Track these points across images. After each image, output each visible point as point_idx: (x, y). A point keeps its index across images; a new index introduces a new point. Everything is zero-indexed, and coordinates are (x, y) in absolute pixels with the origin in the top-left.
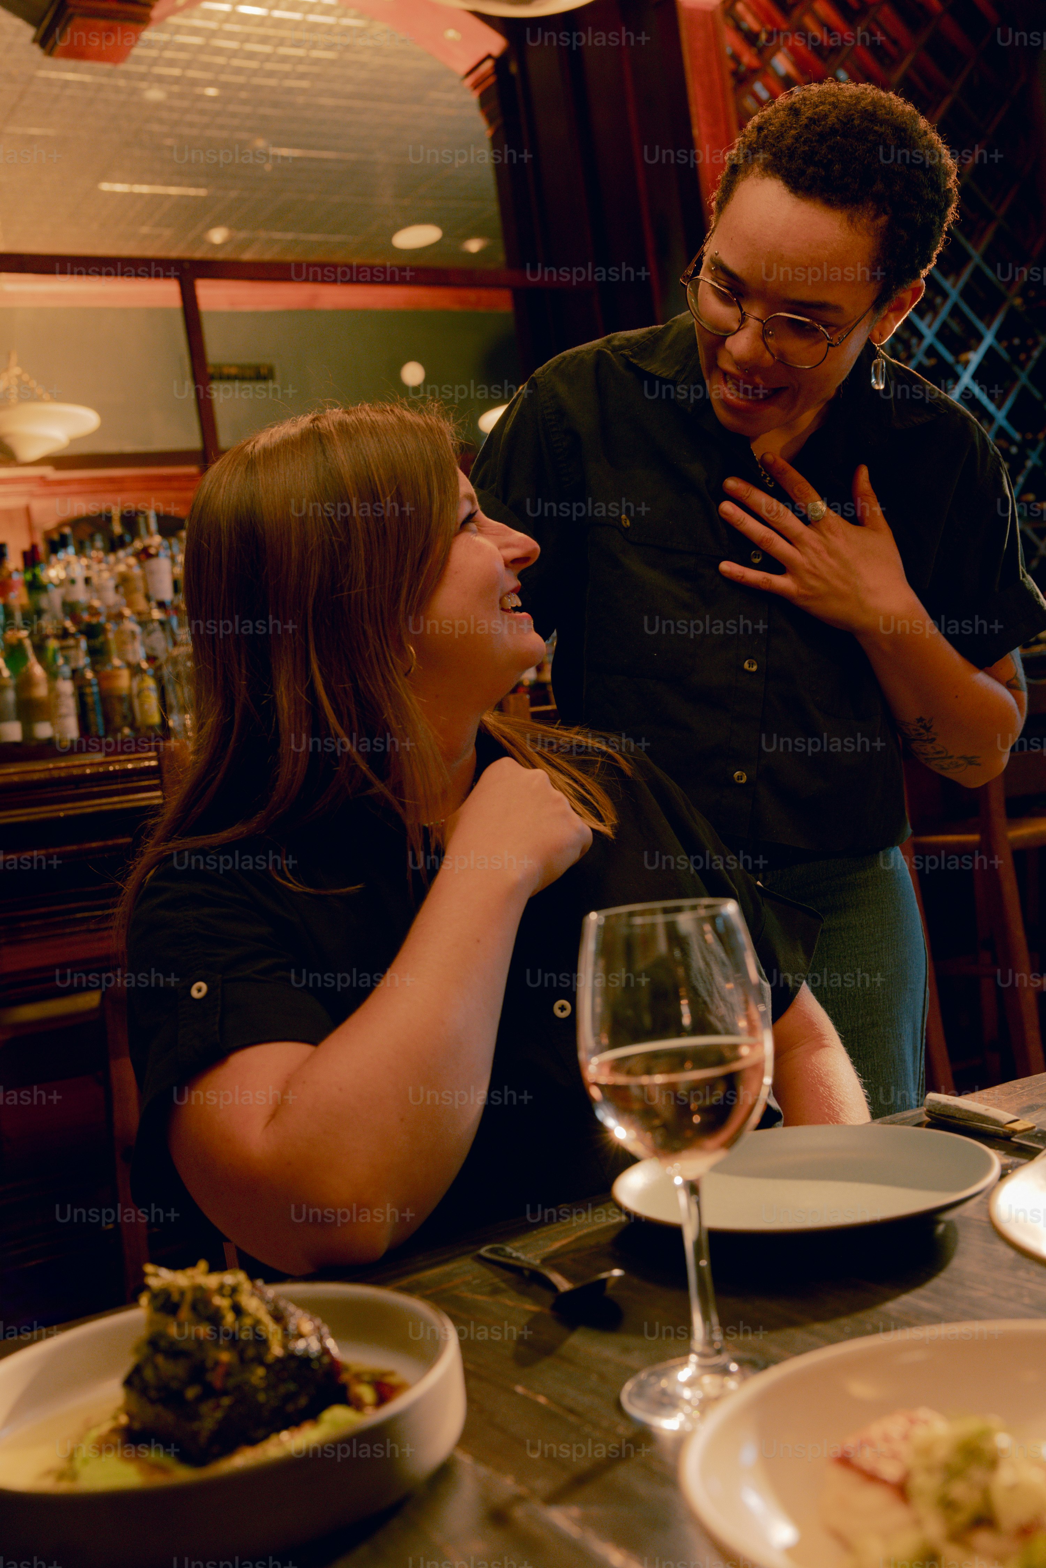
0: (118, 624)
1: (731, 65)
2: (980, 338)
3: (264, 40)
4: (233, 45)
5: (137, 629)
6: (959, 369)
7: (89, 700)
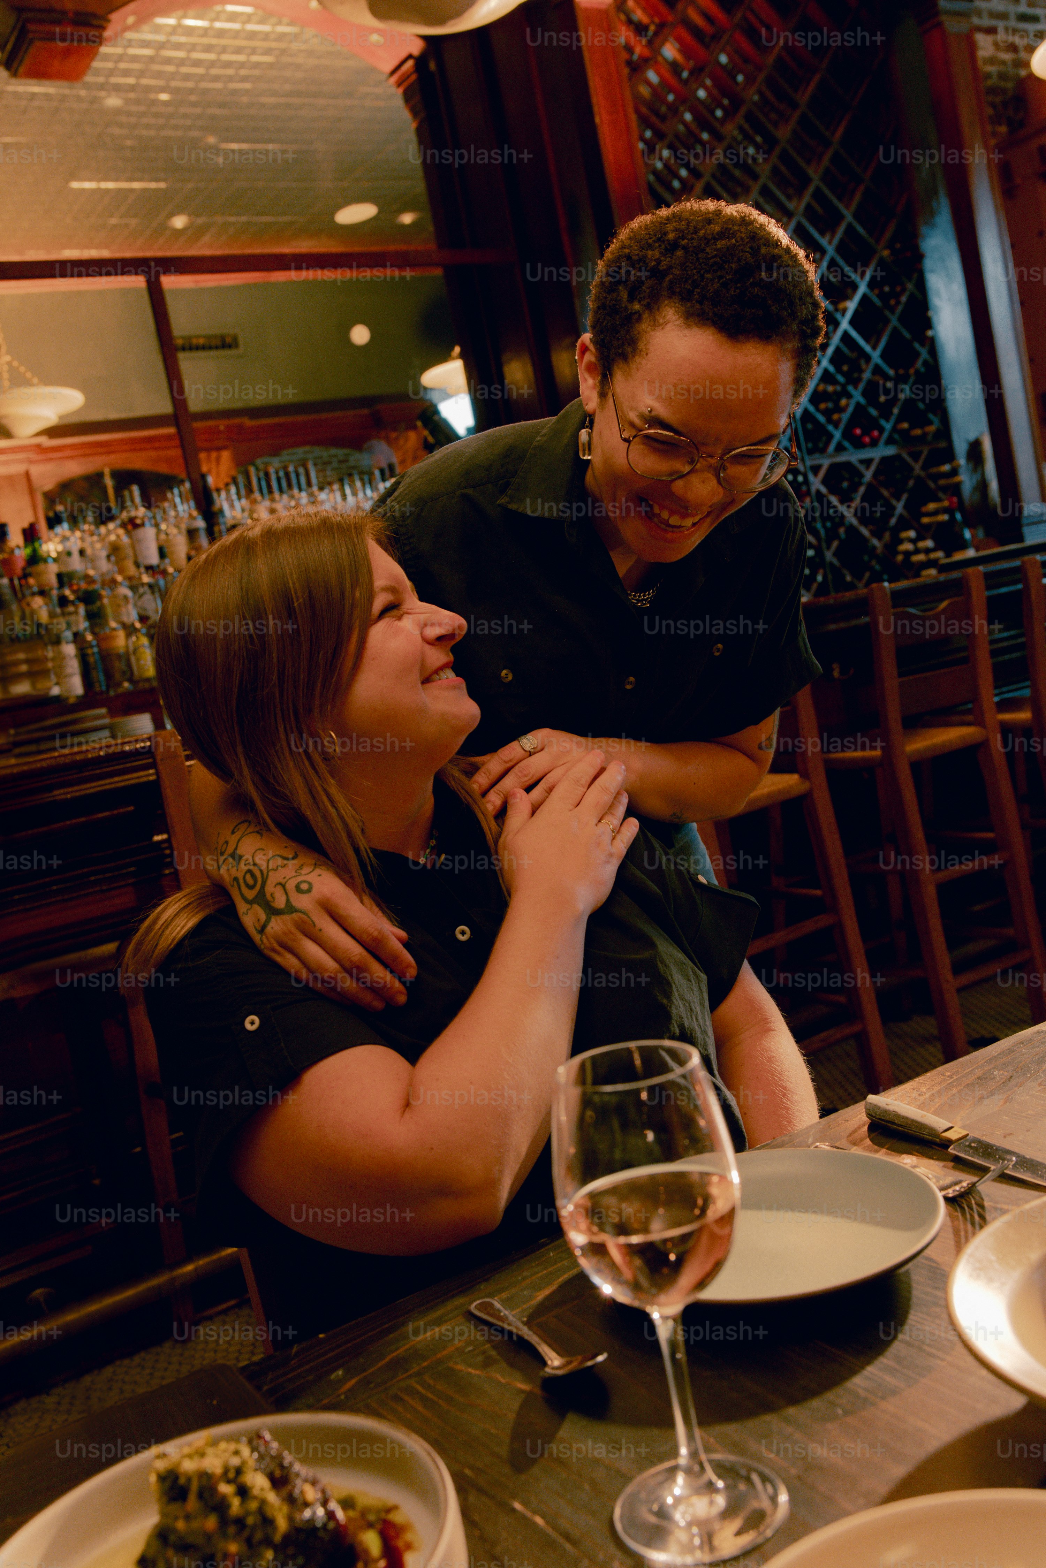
0: (112, 589)
1: (624, 55)
2: (855, 287)
3: (208, 48)
4: (181, 54)
5: (129, 593)
6: (838, 316)
7: (91, 660)
